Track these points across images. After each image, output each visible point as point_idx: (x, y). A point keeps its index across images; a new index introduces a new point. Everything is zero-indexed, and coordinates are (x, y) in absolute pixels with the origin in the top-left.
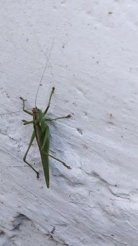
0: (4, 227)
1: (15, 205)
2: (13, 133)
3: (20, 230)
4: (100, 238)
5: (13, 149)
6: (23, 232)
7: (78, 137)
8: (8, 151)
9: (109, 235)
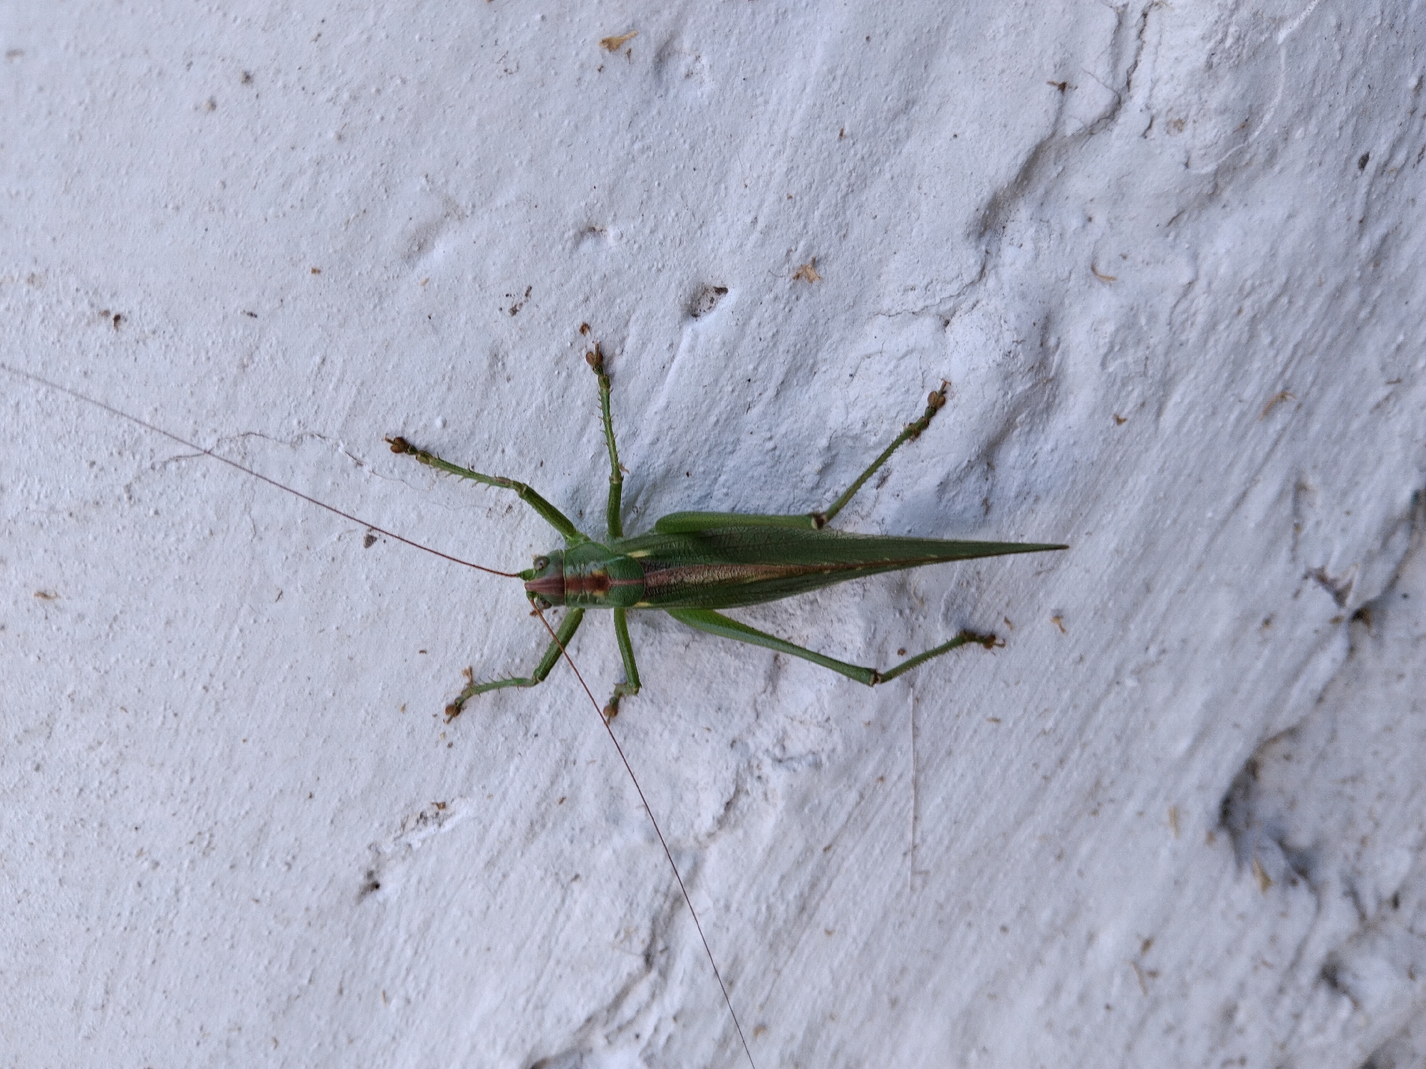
0: (1300, 951)
1: (1164, 853)
2: (689, 797)
3: (1317, 846)
4: (1379, 256)
5: (800, 803)
6: (1332, 825)
7: (743, 319)
8: (809, 850)
9: (1363, 190)
